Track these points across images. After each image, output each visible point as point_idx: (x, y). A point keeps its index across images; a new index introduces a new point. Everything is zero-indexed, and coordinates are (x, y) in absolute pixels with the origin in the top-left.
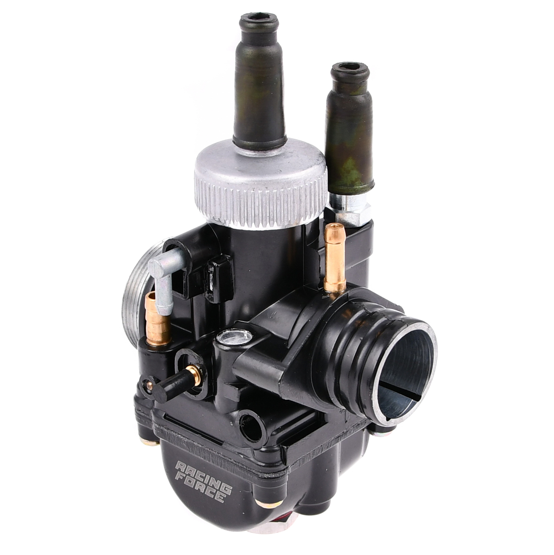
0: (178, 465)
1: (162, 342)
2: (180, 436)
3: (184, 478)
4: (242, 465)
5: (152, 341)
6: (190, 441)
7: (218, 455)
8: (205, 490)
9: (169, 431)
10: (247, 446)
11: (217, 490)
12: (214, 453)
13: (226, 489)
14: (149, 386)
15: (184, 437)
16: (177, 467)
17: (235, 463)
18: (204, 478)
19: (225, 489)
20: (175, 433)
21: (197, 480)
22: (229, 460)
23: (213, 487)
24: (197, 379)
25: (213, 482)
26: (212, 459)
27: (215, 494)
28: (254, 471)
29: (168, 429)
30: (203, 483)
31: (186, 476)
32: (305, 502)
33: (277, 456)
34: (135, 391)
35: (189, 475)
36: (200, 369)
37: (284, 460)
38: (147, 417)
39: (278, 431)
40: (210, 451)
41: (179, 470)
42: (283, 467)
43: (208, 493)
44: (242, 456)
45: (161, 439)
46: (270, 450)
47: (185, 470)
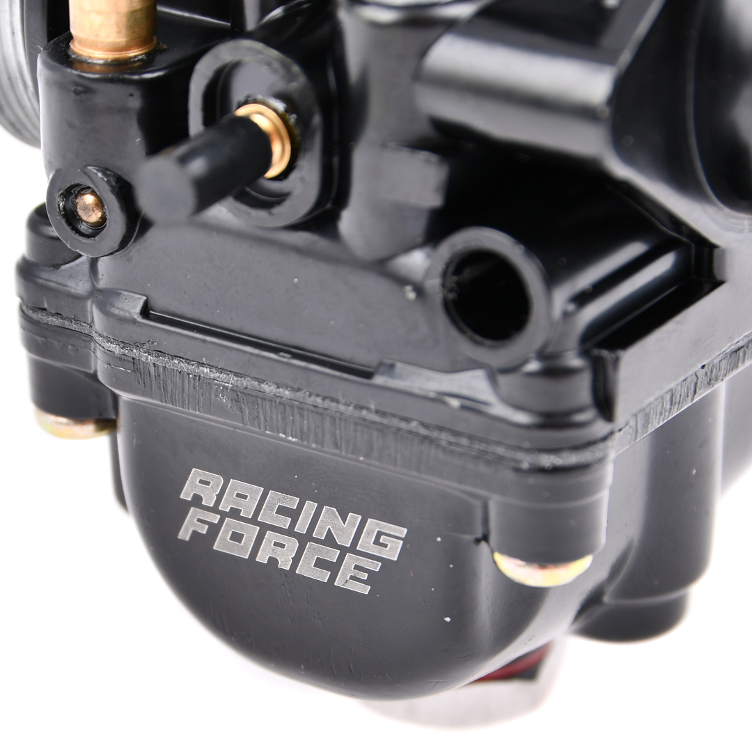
0: (193, 483)
1: (127, 47)
2: (206, 370)
3: (214, 529)
4: (456, 433)
5: (93, 45)
6: (245, 382)
7: (357, 414)
8: (296, 560)
9: (162, 361)
10: (473, 365)
11: (344, 551)
12: (342, 408)
13: (383, 539)
14: (86, 208)
15: (221, 370)
16: (186, 494)
17: (423, 431)
18: (294, 515)
19: (377, 542)
20: (188, 361)
21: (264, 528)
22: (403, 425)
23: (330, 541)
24: (277, 148)
25: (330, 520)
26: (334, 435)
27: (334, 568)
28: (500, 451)
29: (160, 353)
30: (290, 532)
31: (221, 521)
32: (624, 592)
33: (582, 390)
34: (18, 245)
35: (235, 513)
36: (287, 111)
37: (605, 405)
38: (74, 326)
39: (582, 299)
40: (327, 404)
41: (197, 501)
42: (601, 427)
43: (307, 569)
44: (455, 403)
45: (125, 396)
46: (554, 371)
47: (220, 497)
